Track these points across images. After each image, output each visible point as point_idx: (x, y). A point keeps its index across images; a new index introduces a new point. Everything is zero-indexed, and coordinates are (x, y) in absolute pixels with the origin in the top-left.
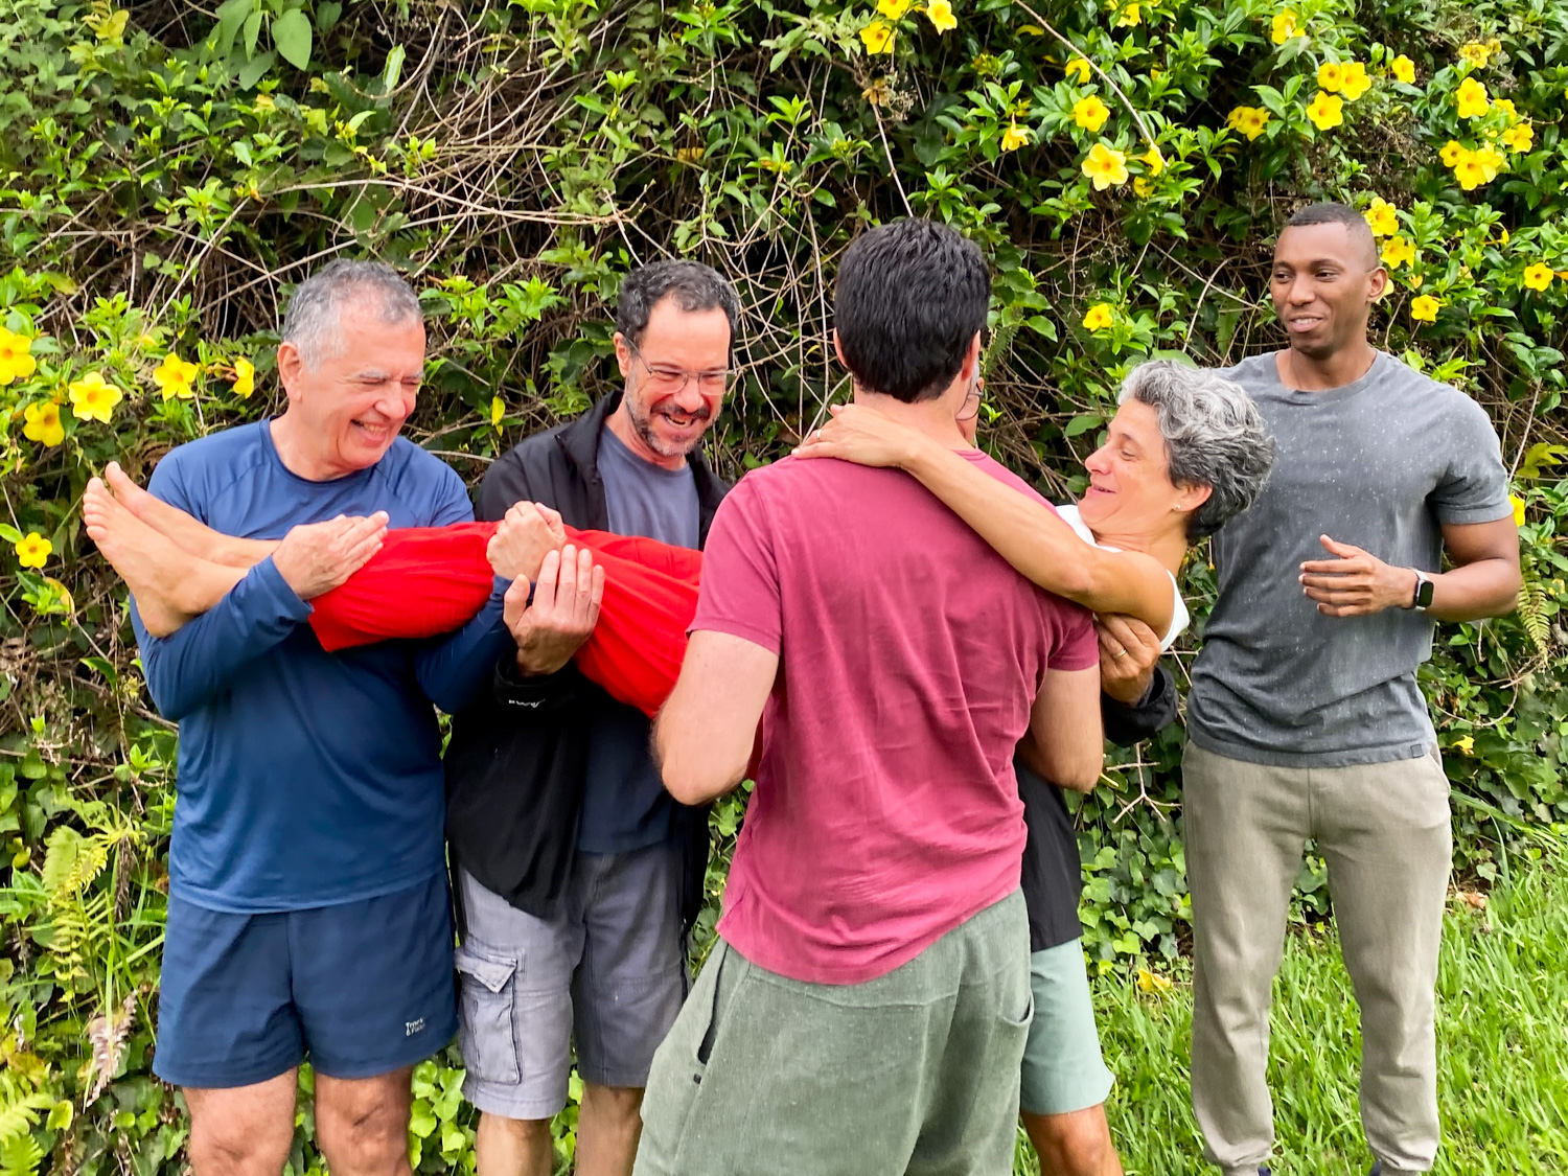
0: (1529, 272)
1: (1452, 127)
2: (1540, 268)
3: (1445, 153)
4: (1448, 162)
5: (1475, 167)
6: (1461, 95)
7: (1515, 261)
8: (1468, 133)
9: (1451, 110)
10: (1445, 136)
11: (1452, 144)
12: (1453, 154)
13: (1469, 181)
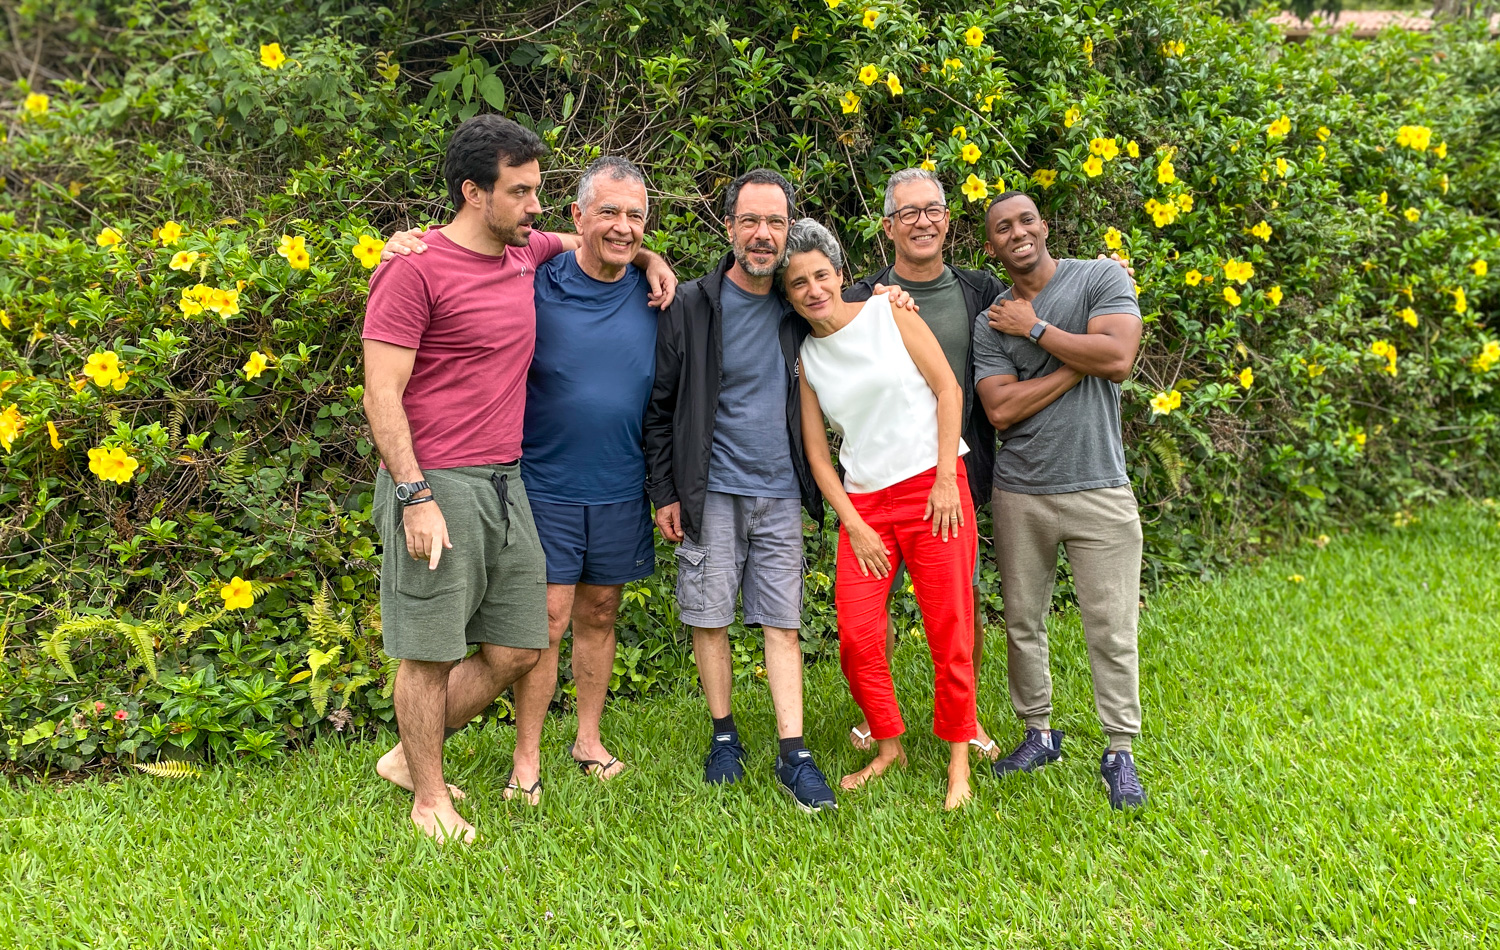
0: (1188, 275)
1: (1152, 191)
2: (1194, 272)
3: (1148, 206)
4: (1149, 210)
5: (1163, 214)
6: (1160, 169)
7: (1181, 269)
8: (1161, 195)
9: (1154, 179)
10: (1148, 196)
11: (1152, 201)
12: (1153, 207)
13: (1160, 222)
